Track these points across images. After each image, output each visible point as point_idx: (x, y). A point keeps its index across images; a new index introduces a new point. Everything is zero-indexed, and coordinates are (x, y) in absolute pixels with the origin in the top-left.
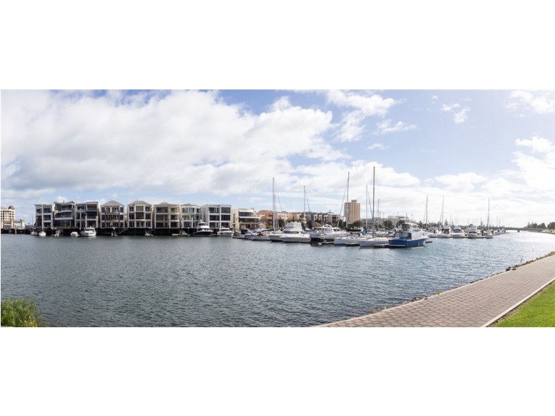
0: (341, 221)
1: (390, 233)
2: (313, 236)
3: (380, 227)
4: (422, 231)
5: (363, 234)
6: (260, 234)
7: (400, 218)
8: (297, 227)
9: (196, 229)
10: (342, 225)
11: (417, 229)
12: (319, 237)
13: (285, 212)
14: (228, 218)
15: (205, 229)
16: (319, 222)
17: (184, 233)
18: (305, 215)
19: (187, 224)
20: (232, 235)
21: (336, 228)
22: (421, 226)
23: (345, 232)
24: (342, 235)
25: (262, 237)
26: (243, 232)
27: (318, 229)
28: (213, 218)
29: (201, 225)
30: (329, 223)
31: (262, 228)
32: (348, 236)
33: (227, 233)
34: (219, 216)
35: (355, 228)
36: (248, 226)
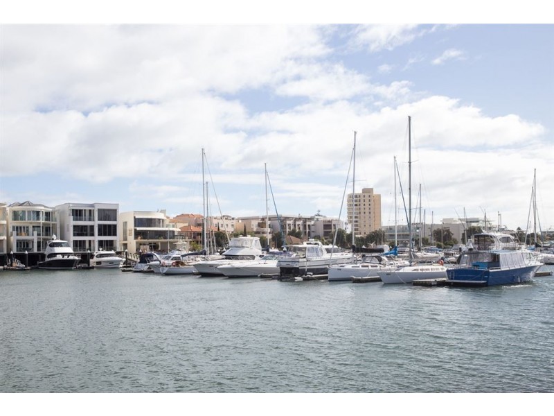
0: (341, 233)
1: (447, 255)
2: (284, 265)
3: (426, 242)
4: (524, 249)
5: (389, 258)
6: (178, 262)
7: (469, 222)
8: (252, 246)
9: (43, 256)
10: (343, 241)
11: (511, 244)
12: (296, 265)
13: (227, 217)
14: (111, 230)
15: (63, 254)
16: (297, 235)
17: (17, 264)
18: (268, 222)
19: (23, 244)
20: (121, 265)
21: (330, 246)
22: (520, 237)
23: (350, 255)
24: (343, 260)
25: (182, 269)
26: (144, 258)
27: (295, 250)
28: (80, 231)
29: (53, 245)
30: (317, 237)
31: (183, 248)
32: (355, 262)
33: (111, 262)
34: (92, 227)
35: (372, 246)
36: (154, 247)
